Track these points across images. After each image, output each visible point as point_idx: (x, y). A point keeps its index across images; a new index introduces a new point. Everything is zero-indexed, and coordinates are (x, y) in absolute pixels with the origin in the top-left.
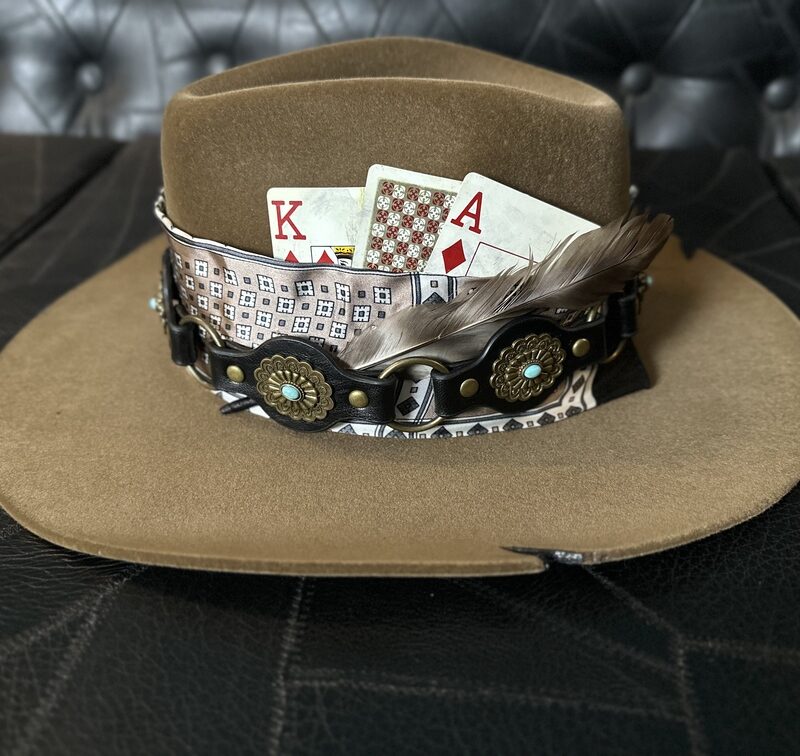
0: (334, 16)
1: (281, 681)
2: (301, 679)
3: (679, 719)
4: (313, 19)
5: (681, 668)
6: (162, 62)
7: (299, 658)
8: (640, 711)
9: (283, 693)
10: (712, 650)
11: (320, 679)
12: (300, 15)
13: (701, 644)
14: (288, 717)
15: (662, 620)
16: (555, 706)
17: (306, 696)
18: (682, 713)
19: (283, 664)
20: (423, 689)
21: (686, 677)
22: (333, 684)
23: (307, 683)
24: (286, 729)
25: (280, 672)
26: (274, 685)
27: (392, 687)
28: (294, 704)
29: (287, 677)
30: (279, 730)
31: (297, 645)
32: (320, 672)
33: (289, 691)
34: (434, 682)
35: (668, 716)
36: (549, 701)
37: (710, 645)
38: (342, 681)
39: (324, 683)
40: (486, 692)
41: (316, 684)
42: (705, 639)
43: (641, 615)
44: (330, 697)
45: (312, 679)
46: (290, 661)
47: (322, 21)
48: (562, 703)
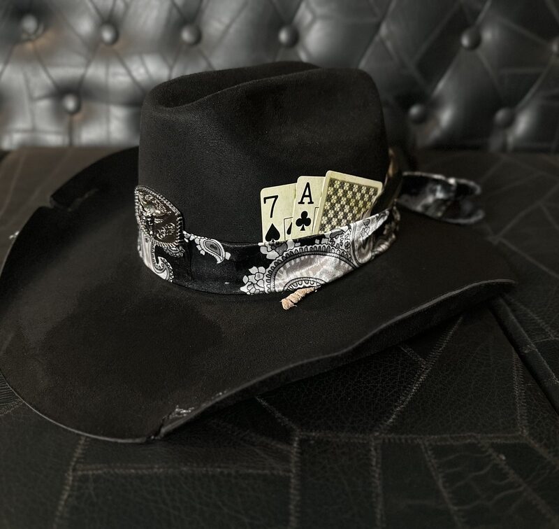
0: (142, 71)
1: (70, 473)
2: (83, 470)
3: (287, 474)
4: (129, 73)
5: (294, 447)
6: (33, 99)
7: (82, 460)
8: (267, 472)
9: (71, 478)
10: (314, 437)
11: (92, 470)
12: (121, 70)
13: (308, 434)
14: (72, 490)
15: (291, 422)
16: (222, 473)
17: (84, 479)
18: (290, 471)
19: (73, 464)
20: (150, 470)
21: (297, 452)
22: (100, 472)
23: (85, 472)
24: (69, 496)
25: (71, 468)
26: (66, 475)
27: (133, 471)
28: (76, 484)
29: (74, 470)
30: (65, 497)
31: (83, 454)
32: (93, 466)
33: (74, 477)
34: (156, 466)
35: (281, 473)
36: (219, 470)
37: (314, 434)
38: (105, 470)
39: (95, 472)
40: (185, 469)
41: (90, 473)
42: (311, 431)
43: (280, 421)
44: (97, 479)
45: (88, 470)
46: (77, 462)
47: (135, 74)
48: (226, 472)
